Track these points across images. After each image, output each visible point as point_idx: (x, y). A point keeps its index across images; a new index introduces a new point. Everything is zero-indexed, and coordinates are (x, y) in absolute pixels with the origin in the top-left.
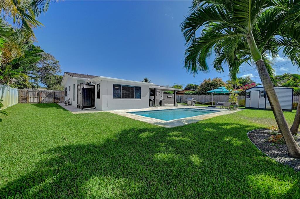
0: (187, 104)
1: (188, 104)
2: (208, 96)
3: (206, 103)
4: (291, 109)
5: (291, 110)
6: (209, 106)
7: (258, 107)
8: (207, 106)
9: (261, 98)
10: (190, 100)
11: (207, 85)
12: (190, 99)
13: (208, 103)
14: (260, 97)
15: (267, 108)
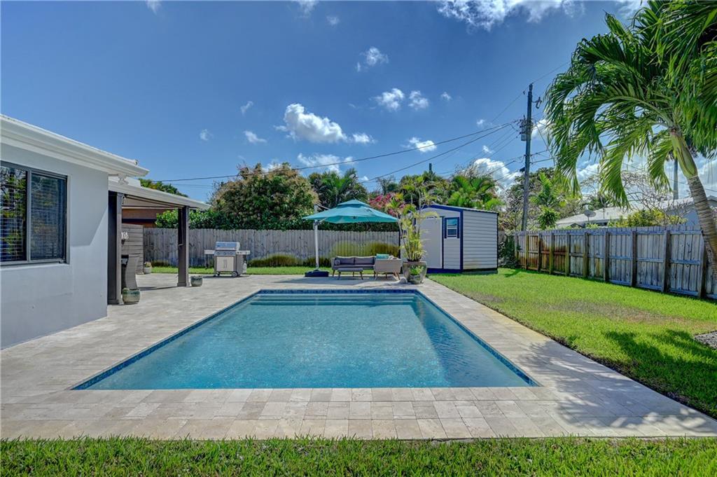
0: (212, 270)
1: (220, 267)
2: (264, 232)
3: (259, 258)
4: (496, 266)
5: (496, 269)
6: (308, 275)
7: (441, 267)
8: (299, 273)
9: (449, 240)
10: (226, 253)
11: (257, 190)
12: (226, 245)
13: (264, 259)
14: (444, 236)
15: (465, 268)
